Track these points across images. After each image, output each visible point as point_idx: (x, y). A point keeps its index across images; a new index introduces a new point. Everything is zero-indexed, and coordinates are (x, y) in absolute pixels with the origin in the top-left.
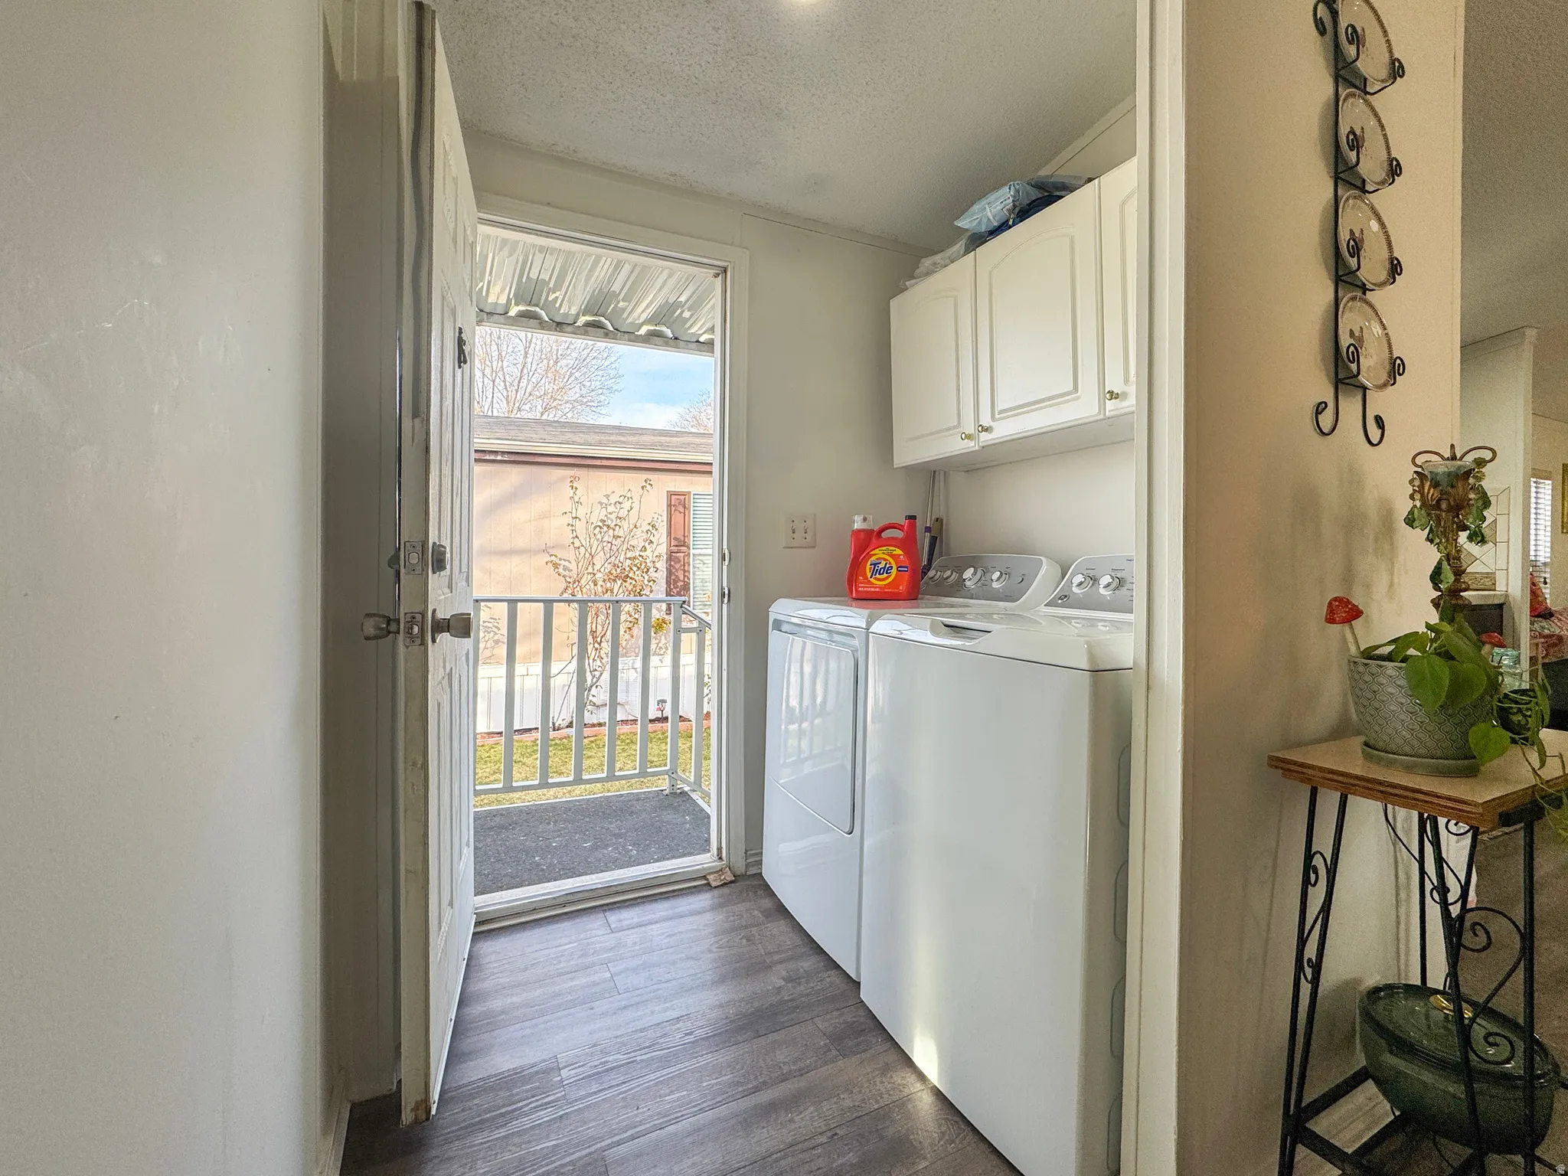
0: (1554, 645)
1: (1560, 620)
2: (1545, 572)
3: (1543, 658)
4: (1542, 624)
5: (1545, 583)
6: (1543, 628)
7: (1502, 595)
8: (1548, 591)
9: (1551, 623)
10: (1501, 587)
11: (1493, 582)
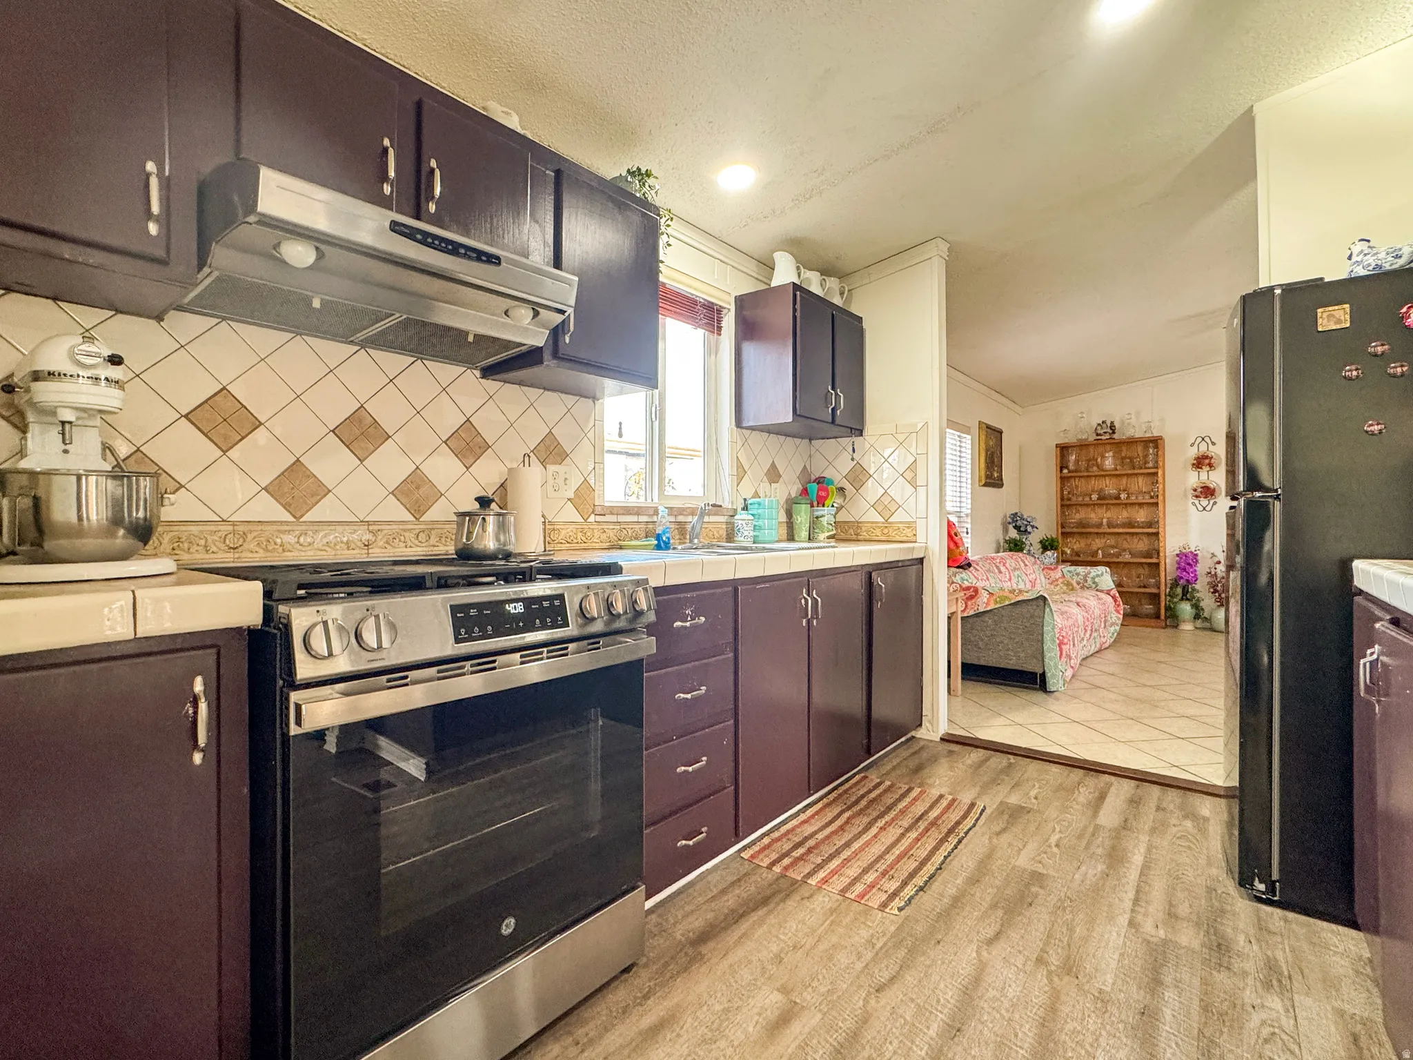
0: (972, 597)
1: (976, 569)
2: (967, 522)
3: (962, 611)
4: (962, 576)
5: (967, 533)
6: (963, 579)
7: (921, 547)
8: (969, 540)
9: (970, 574)
10: (921, 538)
11: (914, 532)
